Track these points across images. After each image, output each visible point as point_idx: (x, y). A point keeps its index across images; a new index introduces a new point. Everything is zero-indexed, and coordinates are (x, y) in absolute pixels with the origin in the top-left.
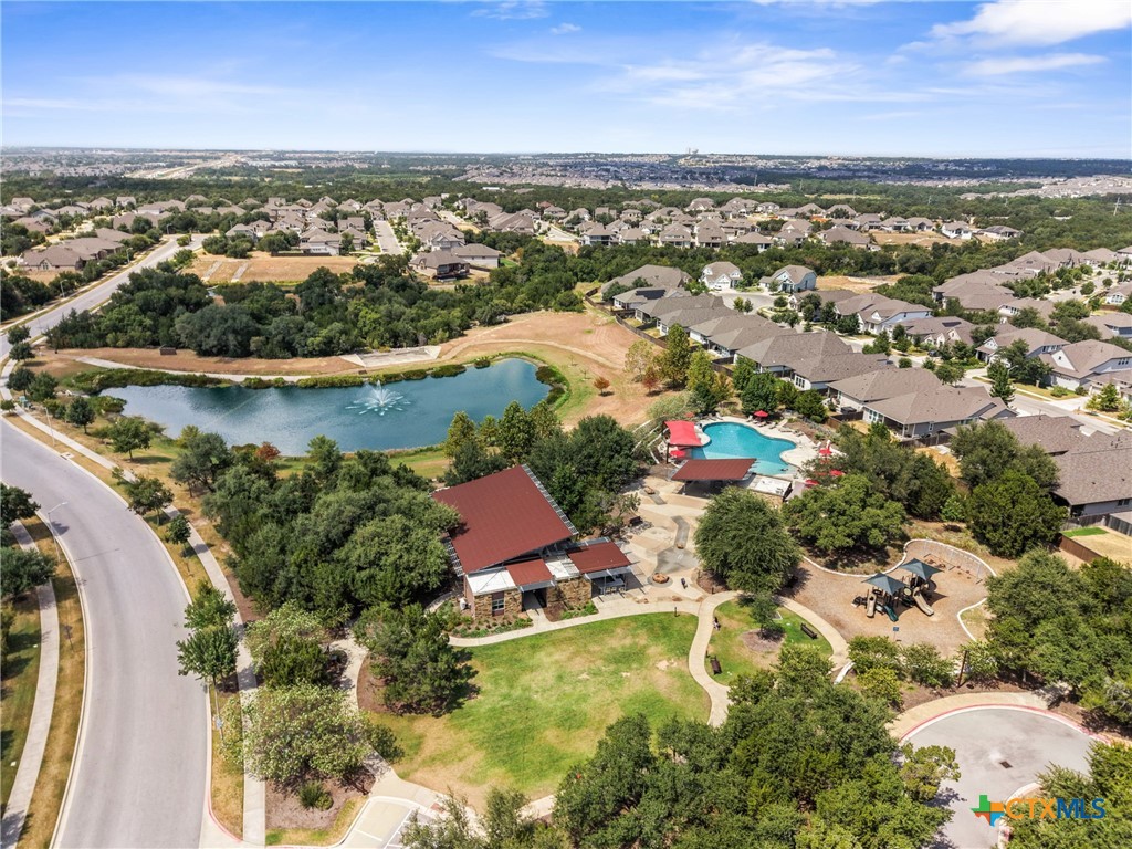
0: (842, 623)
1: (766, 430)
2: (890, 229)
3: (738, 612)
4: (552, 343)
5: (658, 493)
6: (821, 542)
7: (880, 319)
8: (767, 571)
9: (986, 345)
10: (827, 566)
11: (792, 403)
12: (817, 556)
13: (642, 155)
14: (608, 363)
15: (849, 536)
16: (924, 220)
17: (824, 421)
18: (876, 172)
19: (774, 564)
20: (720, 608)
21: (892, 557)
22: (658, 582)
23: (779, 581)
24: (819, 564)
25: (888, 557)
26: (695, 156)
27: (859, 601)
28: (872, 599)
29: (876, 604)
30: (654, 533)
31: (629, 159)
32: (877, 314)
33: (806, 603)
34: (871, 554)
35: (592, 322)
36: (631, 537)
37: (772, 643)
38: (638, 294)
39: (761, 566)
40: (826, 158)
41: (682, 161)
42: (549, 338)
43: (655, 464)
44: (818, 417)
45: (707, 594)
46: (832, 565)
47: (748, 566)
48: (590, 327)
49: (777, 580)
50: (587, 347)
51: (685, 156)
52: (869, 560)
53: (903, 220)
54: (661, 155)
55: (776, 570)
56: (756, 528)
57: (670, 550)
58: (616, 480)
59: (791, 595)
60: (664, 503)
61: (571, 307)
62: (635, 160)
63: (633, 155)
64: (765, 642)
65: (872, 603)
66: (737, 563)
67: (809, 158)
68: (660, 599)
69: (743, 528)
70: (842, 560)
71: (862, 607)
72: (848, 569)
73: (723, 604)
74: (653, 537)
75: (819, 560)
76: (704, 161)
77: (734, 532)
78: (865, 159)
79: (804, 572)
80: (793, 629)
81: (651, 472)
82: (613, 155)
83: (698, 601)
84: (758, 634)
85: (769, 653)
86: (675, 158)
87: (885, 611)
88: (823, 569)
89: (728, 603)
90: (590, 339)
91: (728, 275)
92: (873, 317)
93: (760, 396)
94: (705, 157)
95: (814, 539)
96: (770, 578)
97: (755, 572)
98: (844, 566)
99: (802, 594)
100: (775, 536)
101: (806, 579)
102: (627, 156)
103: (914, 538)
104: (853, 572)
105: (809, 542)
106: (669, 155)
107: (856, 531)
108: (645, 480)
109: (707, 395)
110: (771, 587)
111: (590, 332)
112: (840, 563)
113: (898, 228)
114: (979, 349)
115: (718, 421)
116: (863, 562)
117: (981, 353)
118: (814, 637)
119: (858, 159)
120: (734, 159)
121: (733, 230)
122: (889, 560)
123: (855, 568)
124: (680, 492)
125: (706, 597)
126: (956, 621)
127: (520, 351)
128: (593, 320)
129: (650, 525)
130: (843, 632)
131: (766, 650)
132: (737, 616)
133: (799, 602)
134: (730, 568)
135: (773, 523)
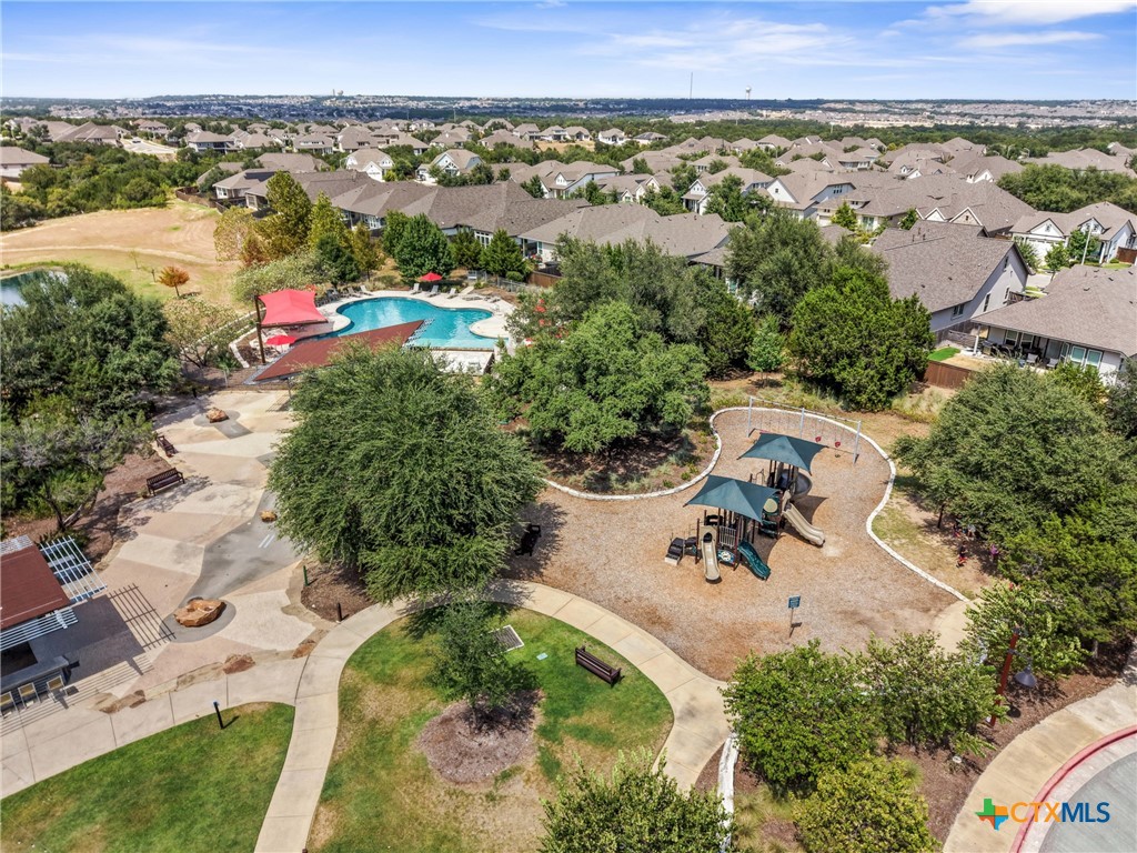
0: (662, 613)
1: (441, 300)
2: (550, 139)
3: (409, 658)
4: (112, 247)
5: (237, 415)
6: (574, 438)
7: (565, 184)
8: (467, 529)
9: (692, 192)
10: (590, 488)
11: (476, 261)
12: (567, 473)
13: (281, 97)
14: (199, 260)
15: (626, 415)
16: (581, 129)
17: (527, 279)
18: (525, 108)
19: (482, 507)
20: (359, 660)
21: (700, 446)
22: (189, 624)
23: (501, 546)
24: (575, 486)
25: (693, 447)
26: (340, 97)
27: (681, 549)
28: (708, 538)
29: (719, 548)
30: (209, 498)
31: (267, 101)
32: (561, 177)
33: (567, 584)
34: (661, 449)
35: (181, 217)
36: (145, 521)
37: (511, 736)
38: (249, 177)
39: (450, 519)
40: (476, 99)
41: (328, 103)
42: (105, 241)
43: (239, 367)
44: (517, 274)
45: (326, 624)
46: (601, 484)
47: (418, 527)
48: (177, 224)
49: (494, 545)
50: (170, 246)
51: (329, 98)
52: (661, 461)
53: (560, 128)
54: (302, 97)
55: (490, 520)
56: (423, 424)
57: (243, 530)
58: (117, 400)
59: (534, 571)
60: (247, 432)
61: (147, 201)
62: (272, 101)
63: (270, 97)
64: (490, 740)
65: (709, 548)
66: (387, 527)
67: (460, 99)
68: (186, 680)
69: (387, 432)
70: (615, 470)
71: (688, 561)
72: (633, 485)
73: (368, 644)
74: (205, 507)
75: (572, 478)
76: (351, 102)
77: (364, 447)
78: (512, 100)
79: (550, 510)
80: (559, 670)
81: (227, 383)
82: (246, 97)
83: (298, 654)
84: (466, 717)
85: (506, 776)
86: (319, 100)
87: (740, 559)
88: (584, 495)
89: (382, 636)
90: (175, 237)
91: (378, 164)
92: (558, 183)
93: (424, 248)
94: (352, 98)
95: (558, 436)
96: (478, 544)
97: (439, 540)
98: (624, 479)
99: (556, 562)
100: (472, 436)
101: (557, 525)
102: (262, 98)
103: (719, 408)
104: (643, 489)
105: (550, 444)
106: (312, 97)
107: (639, 402)
108: (212, 398)
109: (337, 257)
110: (484, 569)
111: (176, 229)
112: (614, 477)
113: (557, 138)
114: (685, 197)
115: (365, 297)
116: (653, 466)
117: (687, 201)
118: (615, 679)
119: (506, 100)
120: (383, 100)
121: (384, 139)
122: (696, 453)
123: (645, 481)
124: (284, 408)
125: (321, 633)
126: (871, 543)
127: (48, 261)
128: (182, 216)
129: (204, 483)
130: (672, 638)
131: (496, 770)
132: (407, 673)
133: (555, 585)
134: (371, 546)
135: (463, 404)
